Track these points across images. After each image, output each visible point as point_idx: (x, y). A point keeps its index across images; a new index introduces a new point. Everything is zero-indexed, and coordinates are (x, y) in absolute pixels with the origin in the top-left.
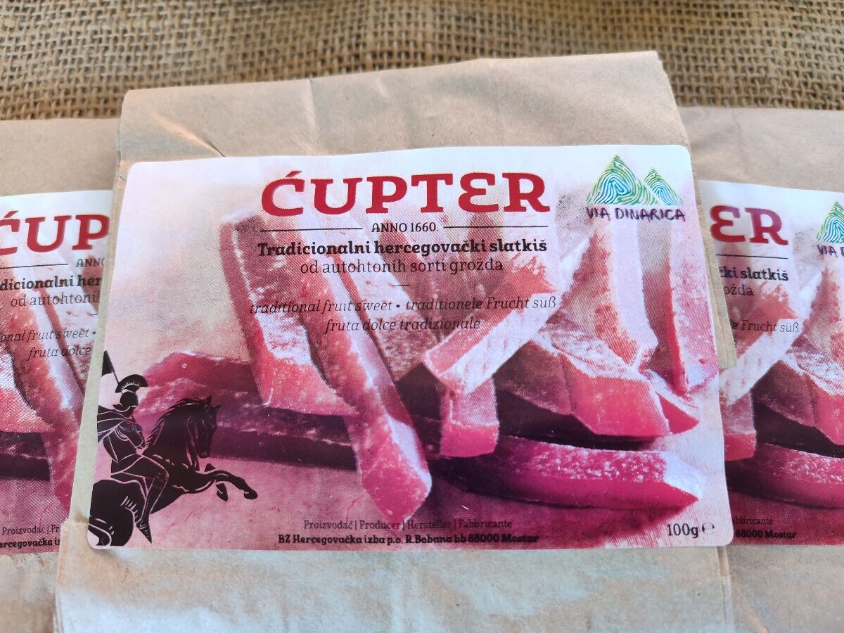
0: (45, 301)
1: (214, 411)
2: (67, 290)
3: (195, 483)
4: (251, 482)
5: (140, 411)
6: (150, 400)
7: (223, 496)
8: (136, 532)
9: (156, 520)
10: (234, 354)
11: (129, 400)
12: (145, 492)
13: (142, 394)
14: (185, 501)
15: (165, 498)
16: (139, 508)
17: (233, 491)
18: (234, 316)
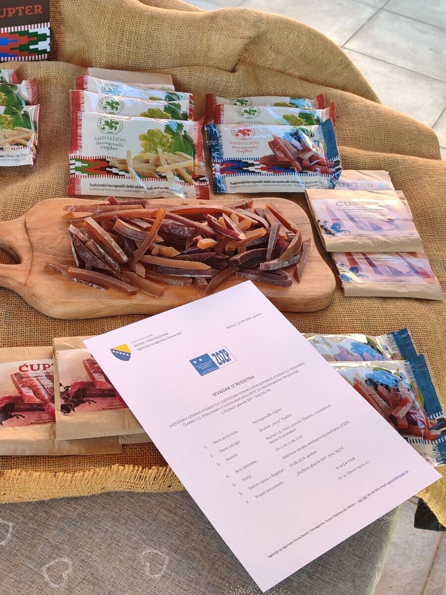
0: (38, 380)
1: (86, 390)
2: (43, 378)
3: (83, 402)
4: (95, 401)
5: (70, 392)
6: (72, 390)
7: (90, 403)
8: (72, 411)
9: (75, 409)
10: (89, 381)
11: (67, 390)
12: (73, 405)
13: (70, 389)
14: (82, 405)
15: (77, 405)
16: (72, 407)
17: (91, 402)
18: (88, 374)
